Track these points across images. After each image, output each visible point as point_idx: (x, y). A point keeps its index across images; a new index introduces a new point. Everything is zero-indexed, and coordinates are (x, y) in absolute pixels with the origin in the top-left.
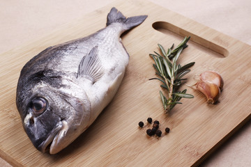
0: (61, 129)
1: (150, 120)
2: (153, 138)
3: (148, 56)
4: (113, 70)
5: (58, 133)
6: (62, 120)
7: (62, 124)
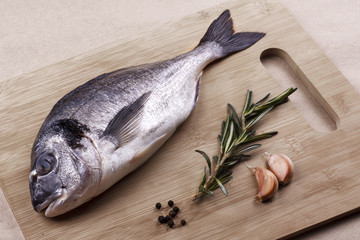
0: (60, 197)
1: (171, 204)
2: (164, 227)
3: (225, 106)
4: (152, 131)
5: (55, 199)
6: (63, 187)
7: (62, 193)
